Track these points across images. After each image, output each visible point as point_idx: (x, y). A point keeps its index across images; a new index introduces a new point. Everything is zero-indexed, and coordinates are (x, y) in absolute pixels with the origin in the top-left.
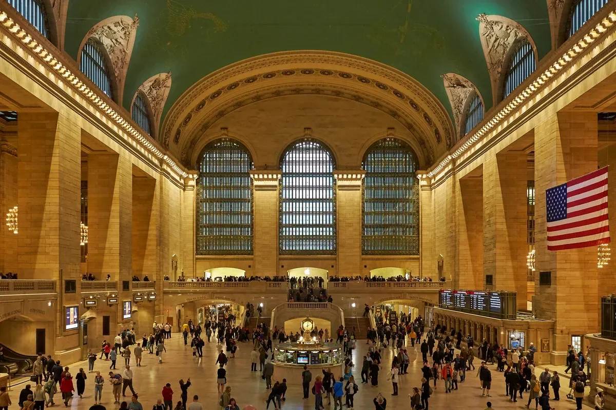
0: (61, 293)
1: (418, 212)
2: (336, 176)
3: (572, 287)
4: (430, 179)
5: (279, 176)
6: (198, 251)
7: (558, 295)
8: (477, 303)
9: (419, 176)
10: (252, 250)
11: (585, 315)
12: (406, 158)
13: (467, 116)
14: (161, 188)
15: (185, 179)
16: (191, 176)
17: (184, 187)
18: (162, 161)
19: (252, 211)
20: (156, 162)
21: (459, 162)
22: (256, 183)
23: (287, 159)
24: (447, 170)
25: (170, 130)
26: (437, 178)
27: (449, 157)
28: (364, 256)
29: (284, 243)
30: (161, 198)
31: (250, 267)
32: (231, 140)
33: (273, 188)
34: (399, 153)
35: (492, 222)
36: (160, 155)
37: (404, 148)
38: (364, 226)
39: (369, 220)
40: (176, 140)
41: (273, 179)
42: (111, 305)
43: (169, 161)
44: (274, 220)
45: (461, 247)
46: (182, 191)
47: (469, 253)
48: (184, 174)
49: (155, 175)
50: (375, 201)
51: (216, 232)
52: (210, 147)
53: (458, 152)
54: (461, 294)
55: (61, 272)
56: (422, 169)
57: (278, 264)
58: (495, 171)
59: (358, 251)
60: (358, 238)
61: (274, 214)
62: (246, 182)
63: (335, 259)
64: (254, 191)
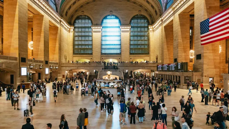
0: (19, 62)
1: (149, 40)
2: (121, 27)
3: (209, 59)
4: (153, 28)
5: (101, 28)
6: (74, 53)
7: (204, 62)
8: (172, 68)
9: (149, 27)
10: (92, 53)
11: (214, 70)
12: (145, 21)
13: (167, 4)
14: (60, 30)
15: (69, 29)
16: (71, 28)
17: (69, 31)
18: (61, 21)
19: (92, 40)
20: (59, 21)
21: (164, 20)
22: (93, 30)
23: (104, 22)
24: (159, 24)
25: (63, 11)
26: (156, 28)
27: (161, 19)
28: (130, 55)
29: (103, 51)
30: (60, 34)
31: (91, 59)
32: (85, 16)
33: (99, 31)
34: (143, 20)
35: (177, 39)
36: (60, 19)
37: (144, 18)
38: (130, 45)
39: (132, 43)
40: (66, 15)
41: (99, 29)
42: (41, 69)
43: (63, 21)
44: (100, 43)
45: (165, 50)
46: (68, 33)
47: (167, 52)
48: (69, 27)
49: (58, 26)
50: (134, 36)
51: (80, 47)
52: (78, 18)
53: (164, 17)
54: (165, 66)
55: (19, 54)
56: (150, 25)
57: (101, 58)
58: (178, 21)
59: (128, 53)
60: (128, 49)
61: (100, 40)
62: (90, 30)
63: (121, 56)
64: (93, 33)
